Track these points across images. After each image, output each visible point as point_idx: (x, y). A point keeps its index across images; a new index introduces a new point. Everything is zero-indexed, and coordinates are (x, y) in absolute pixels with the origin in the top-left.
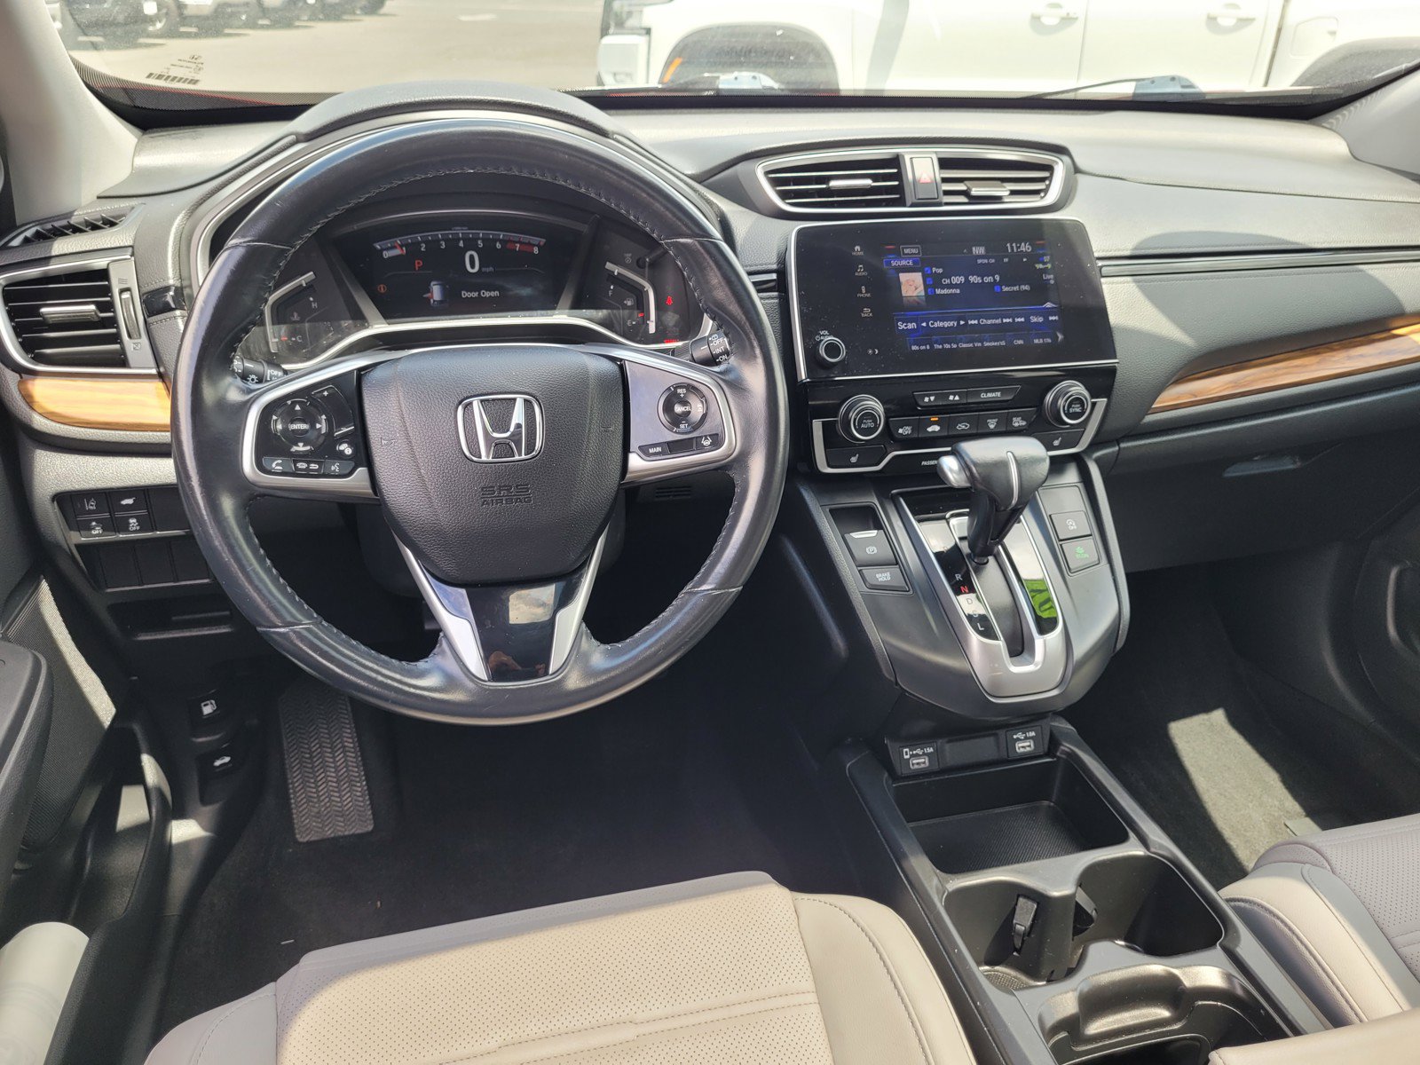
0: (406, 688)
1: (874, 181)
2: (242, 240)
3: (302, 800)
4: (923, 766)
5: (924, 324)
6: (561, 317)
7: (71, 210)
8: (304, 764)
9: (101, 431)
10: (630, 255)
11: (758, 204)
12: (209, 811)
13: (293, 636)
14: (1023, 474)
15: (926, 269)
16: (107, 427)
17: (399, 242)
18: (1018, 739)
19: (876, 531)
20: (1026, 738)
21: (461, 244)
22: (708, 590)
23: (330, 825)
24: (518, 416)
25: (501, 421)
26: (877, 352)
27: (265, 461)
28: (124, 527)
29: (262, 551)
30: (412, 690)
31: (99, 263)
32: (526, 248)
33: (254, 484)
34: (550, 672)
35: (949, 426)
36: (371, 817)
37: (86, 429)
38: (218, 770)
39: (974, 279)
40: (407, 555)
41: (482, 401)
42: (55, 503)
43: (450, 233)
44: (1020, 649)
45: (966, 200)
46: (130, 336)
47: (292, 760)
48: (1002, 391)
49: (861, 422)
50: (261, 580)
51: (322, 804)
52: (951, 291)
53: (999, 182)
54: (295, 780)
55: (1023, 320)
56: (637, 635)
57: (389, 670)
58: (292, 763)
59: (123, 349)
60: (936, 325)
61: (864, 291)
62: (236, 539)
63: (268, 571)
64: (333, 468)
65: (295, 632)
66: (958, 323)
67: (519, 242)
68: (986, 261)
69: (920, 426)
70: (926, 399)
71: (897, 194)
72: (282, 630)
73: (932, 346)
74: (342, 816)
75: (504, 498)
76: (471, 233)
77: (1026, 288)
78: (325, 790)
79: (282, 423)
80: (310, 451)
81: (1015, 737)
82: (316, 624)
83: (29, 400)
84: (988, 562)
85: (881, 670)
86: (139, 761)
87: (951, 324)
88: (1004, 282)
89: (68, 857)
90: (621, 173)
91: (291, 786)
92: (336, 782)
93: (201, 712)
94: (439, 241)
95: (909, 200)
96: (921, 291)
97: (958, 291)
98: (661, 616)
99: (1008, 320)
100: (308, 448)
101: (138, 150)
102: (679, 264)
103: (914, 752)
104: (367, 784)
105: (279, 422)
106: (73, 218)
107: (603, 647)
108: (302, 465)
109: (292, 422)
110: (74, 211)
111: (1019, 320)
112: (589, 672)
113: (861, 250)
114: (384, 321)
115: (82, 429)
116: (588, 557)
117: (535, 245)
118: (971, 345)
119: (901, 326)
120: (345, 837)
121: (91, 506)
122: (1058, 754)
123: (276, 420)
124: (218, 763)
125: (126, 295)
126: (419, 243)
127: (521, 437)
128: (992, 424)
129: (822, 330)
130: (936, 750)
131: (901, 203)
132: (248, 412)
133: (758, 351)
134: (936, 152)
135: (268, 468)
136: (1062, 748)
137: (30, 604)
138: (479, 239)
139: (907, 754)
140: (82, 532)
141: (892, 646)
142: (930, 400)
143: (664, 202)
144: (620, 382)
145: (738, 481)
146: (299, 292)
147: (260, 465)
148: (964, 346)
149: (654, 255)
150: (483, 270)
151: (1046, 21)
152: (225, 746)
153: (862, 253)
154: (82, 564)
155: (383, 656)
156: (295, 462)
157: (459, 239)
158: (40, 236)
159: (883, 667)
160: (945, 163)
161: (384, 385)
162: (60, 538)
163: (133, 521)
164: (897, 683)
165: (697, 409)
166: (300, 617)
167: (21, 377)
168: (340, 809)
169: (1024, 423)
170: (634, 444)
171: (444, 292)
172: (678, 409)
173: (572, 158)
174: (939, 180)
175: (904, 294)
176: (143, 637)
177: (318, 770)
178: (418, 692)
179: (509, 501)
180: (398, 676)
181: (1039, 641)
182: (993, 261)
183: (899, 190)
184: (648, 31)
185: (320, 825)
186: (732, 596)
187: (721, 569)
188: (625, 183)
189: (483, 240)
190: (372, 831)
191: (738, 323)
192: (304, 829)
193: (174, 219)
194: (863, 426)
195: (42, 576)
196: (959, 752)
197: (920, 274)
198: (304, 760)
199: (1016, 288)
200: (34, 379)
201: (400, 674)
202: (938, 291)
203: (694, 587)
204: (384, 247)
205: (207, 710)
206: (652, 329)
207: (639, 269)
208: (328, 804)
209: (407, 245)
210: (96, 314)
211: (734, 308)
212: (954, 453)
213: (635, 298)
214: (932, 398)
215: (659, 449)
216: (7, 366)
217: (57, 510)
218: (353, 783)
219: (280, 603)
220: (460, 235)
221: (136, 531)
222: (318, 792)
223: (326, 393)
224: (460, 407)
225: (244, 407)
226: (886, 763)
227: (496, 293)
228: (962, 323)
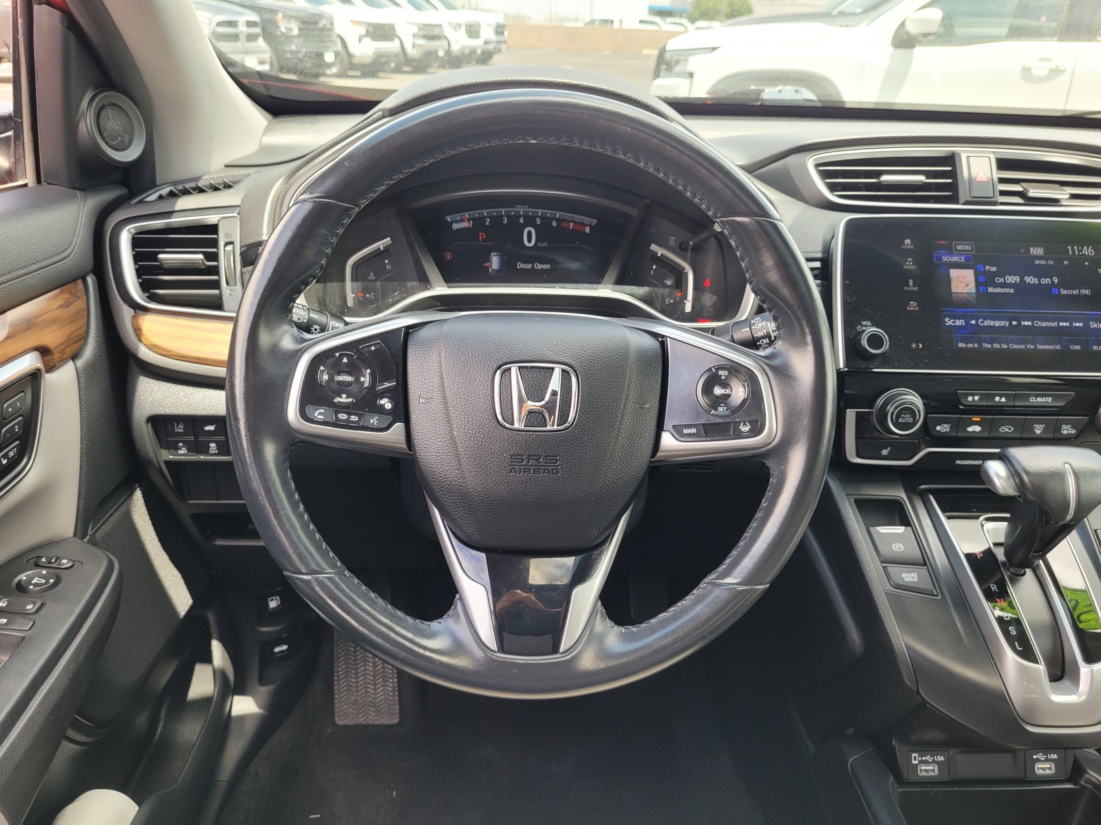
0: (416, 649)
1: (927, 178)
2: (310, 196)
3: (343, 687)
4: (931, 774)
5: (973, 322)
6: (604, 291)
7: (200, 175)
8: (349, 656)
9: (193, 364)
10: (674, 238)
11: (807, 194)
12: (265, 690)
13: (314, 584)
14: (1082, 488)
15: (979, 266)
16: (199, 361)
17: (467, 216)
18: (1038, 760)
19: (903, 528)
20: (1047, 760)
21: (521, 221)
22: (733, 584)
23: (363, 714)
24: (555, 383)
25: (536, 391)
26: (921, 346)
27: (309, 409)
28: (206, 451)
29: (297, 496)
30: (422, 651)
31: (212, 219)
32: (580, 228)
33: (296, 431)
34: (561, 650)
35: (990, 428)
36: (398, 711)
37: (181, 362)
38: (278, 655)
39: (1030, 280)
40: (434, 512)
41: (520, 368)
42: (150, 424)
43: (512, 211)
44: (1059, 674)
45: (1021, 201)
46: (227, 283)
47: (340, 651)
48: (1055, 397)
49: (898, 416)
50: (292, 526)
51: (360, 693)
52: (1004, 290)
53: (1057, 186)
54: (340, 669)
55: (1081, 324)
56: (653, 621)
57: (403, 627)
58: (340, 653)
59: (221, 293)
60: (986, 323)
61: (911, 283)
62: (274, 483)
63: (300, 517)
64: (372, 421)
65: (317, 580)
66: (1011, 323)
67: (573, 222)
68: (1044, 262)
69: (959, 425)
70: (970, 399)
71: (950, 191)
72: (305, 577)
73: (980, 345)
74: (374, 707)
75: (532, 468)
76: (531, 211)
77: (1087, 292)
78: (363, 681)
79: (328, 373)
80: (352, 403)
81: (1035, 757)
82: (341, 574)
83: (138, 331)
84: (1025, 574)
85: (902, 677)
86: (210, 646)
87: (1003, 323)
88: (1063, 284)
89: (142, 720)
90: (683, 149)
91: (336, 674)
92: (373, 676)
93: (267, 605)
94: (502, 216)
95: (962, 198)
96: (972, 289)
97: (1012, 291)
98: (679, 604)
99: (1065, 324)
100: (350, 400)
101: (267, 130)
102: (733, 243)
103: (924, 758)
104: (398, 681)
105: (325, 373)
106: (201, 181)
107: (617, 629)
108: (343, 416)
109: (339, 373)
110: (202, 176)
111: (1077, 324)
112: (604, 654)
113: (911, 244)
114: (445, 284)
115: (178, 362)
116: (609, 535)
117: (586, 225)
118: (1023, 347)
119: (949, 322)
120: (374, 725)
121: (180, 429)
122: (1082, 782)
123: (323, 371)
124: (277, 650)
125: (229, 248)
126: (485, 218)
127: (556, 404)
128: (1038, 430)
129: (864, 321)
130: (948, 760)
131: (954, 199)
132: (298, 361)
133: (809, 338)
134: (994, 152)
135: (311, 417)
136: (1087, 776)
137: (122, 509)
138: (538, 217)
139: (915, 760)
140: (171, 451)
141: (916, 652)
142: (974, 399)
143: (724, 179)
144: (660, 359)
145: (774, 471)
146: (377, 254)
147: (303, 414)
148: (1016, 347)
149: (699, 238)
150: (539, 244)
151: (1036, 72)
152: (284, 635)
153: (912, 247)
154: (169, 478)
155: (399, 612)
156: (337, 413)
157: (519, 217)
158: (172, 195)
159: (903, 671)
160: (1003, 164)
161: (428, 344)
162: (151, 454)
163: (213, 445)
164: (918, 692)
165: (739, 392)
166: (324, 566)
167: (136, 312)
168: (373, 701)
169: (1074, 432)
170: (669, 422)
171: (502, 262)
172: (718, 391)
173: (634, 131)
174: (996, 179)
175: (954, 290)
176: (220, 542)
177: (360, 663)
178: (428, 654)
179: (536, 471)
180: (410, 635)
181: (1085, 670)
182: (1052, 263)
183: (953, 187)
184: (691, 75)
185: (356, 712)
186: (757, 593)
187: (748, 563)
188: (686, 158)
189: (541, 218)
190: (398, 724)
191: (790, 307)
192: (342, 713)
193: (274, 184)
194: (900, 420)
195: (137, 485)
196: (971, 765)
197: (972, 271)
198: (349, 652)
199: (1075, 292)
200: (145, 314)
201: (413, 633)
202: (991, 290)
203: (717, 578)
204: (454, 220)
205: (273, 604)
206: (688, 308)
207: (680, 251)
208: (364, 695)
209: (474, 219)
210: (203, 262)
211: (786, 291)
212: (1000, 457)
213: (675, 277)
214: (977, 398)
215: (694, 430)
216: (126, 302)
217: (150, 430)
218: (386, 678)
219: (306, 549)
220: (522, 213)
221: (214, 455)
222: (357, 683)
223: (373, 348)
224: (498, 372)
225: (296, 356)
226: (893, 766)
227: (548, 266)
228: (1014, 323)
